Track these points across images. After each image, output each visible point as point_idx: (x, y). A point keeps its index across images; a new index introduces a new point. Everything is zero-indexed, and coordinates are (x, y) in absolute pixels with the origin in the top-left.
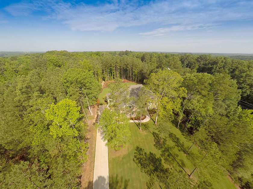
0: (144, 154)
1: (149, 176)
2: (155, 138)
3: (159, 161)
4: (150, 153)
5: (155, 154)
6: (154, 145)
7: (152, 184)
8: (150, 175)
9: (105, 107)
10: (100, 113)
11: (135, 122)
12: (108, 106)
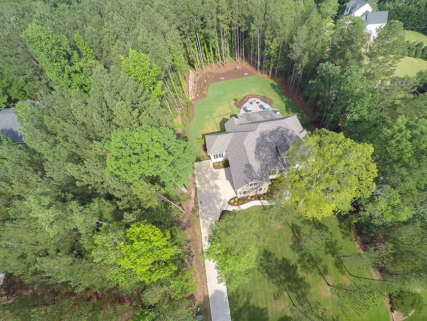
0: (273, 261)
1: (278, 287)
2: (294, 235)
3: (293, 269)
4: (283, 258)
5: (289, 260)
6: (291, 246)
7: (279, 295)
8: (279, 285)
9: (207, 169)
10: (200, 185)
11: (264, 204)
12: (212, 166)
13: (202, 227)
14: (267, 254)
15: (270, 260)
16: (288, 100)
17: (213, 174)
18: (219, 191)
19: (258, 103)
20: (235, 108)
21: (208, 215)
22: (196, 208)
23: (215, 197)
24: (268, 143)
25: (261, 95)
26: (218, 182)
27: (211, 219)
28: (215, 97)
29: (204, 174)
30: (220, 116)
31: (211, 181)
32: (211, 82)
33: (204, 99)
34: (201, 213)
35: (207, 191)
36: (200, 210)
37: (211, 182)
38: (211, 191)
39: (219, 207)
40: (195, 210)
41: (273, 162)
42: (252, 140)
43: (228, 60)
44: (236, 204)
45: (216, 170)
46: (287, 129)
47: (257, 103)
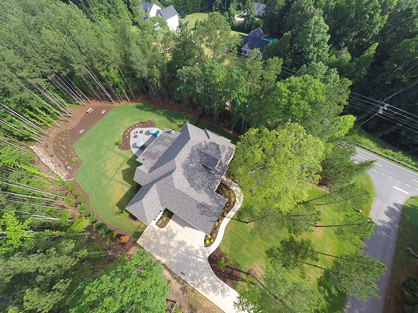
1: (297, 267)
5: (285, 239)
7: (303, 272)
8: (297, 265)
9: (155, 234)
10: (164, 257)
11: (231, 217)
12: (157, 228)
13: (206, 295)
14: (270, 252)
15: (276, 255)
16: (164, 111)
17: (166, 234)
18: (187, 245)
19: (142, 132)
20: (125, 152)
21: (200, 278)
22: (183, 284)
23: (189, 254)
24: (195, 168)
25: (137, 122)
26: (178, 238)
27: (205, 278)
28: (91, 156)
29: (158, 243)
30: (116, 172)
31: (171, 242)
32: (72, 143)
33: (81, 167)
34: (192, 284)
35: (177, 256)
36: (189, 282)
37: (172, 244)
38: (180, 252)
39: (202, 259)
40: (185, 287)
41: (211, 179)
42: (180, 178)
43: (69, 108)
44: (212, 240)
45: (165, 228)
46: (199, 144)
47: (140, 132)
